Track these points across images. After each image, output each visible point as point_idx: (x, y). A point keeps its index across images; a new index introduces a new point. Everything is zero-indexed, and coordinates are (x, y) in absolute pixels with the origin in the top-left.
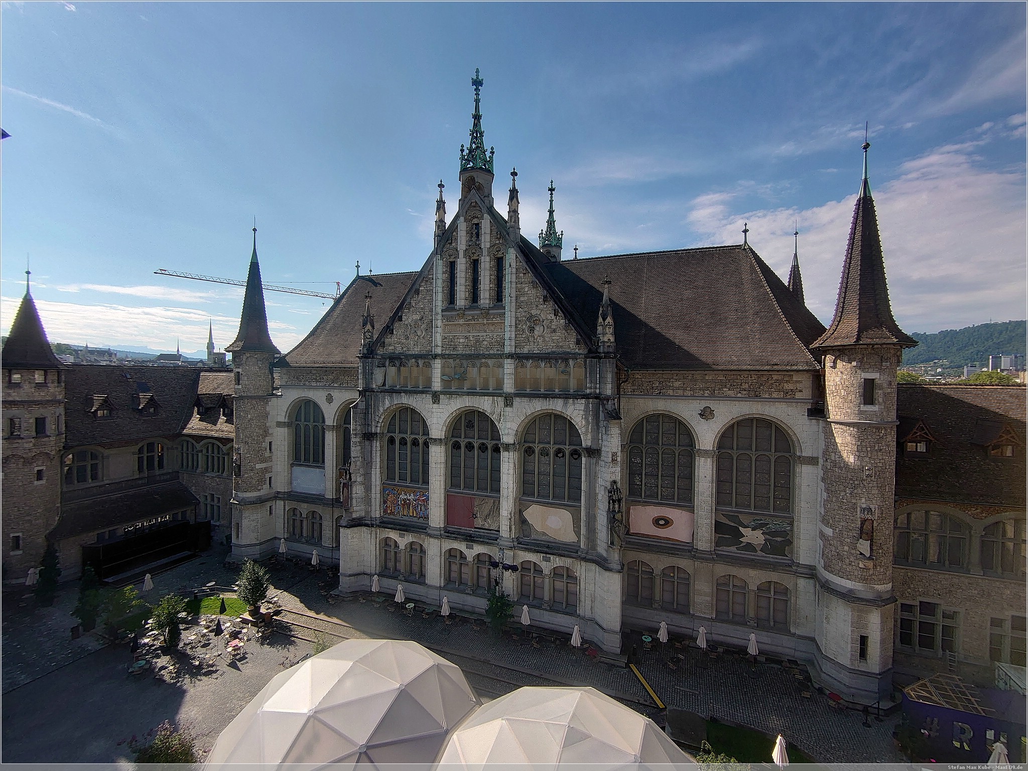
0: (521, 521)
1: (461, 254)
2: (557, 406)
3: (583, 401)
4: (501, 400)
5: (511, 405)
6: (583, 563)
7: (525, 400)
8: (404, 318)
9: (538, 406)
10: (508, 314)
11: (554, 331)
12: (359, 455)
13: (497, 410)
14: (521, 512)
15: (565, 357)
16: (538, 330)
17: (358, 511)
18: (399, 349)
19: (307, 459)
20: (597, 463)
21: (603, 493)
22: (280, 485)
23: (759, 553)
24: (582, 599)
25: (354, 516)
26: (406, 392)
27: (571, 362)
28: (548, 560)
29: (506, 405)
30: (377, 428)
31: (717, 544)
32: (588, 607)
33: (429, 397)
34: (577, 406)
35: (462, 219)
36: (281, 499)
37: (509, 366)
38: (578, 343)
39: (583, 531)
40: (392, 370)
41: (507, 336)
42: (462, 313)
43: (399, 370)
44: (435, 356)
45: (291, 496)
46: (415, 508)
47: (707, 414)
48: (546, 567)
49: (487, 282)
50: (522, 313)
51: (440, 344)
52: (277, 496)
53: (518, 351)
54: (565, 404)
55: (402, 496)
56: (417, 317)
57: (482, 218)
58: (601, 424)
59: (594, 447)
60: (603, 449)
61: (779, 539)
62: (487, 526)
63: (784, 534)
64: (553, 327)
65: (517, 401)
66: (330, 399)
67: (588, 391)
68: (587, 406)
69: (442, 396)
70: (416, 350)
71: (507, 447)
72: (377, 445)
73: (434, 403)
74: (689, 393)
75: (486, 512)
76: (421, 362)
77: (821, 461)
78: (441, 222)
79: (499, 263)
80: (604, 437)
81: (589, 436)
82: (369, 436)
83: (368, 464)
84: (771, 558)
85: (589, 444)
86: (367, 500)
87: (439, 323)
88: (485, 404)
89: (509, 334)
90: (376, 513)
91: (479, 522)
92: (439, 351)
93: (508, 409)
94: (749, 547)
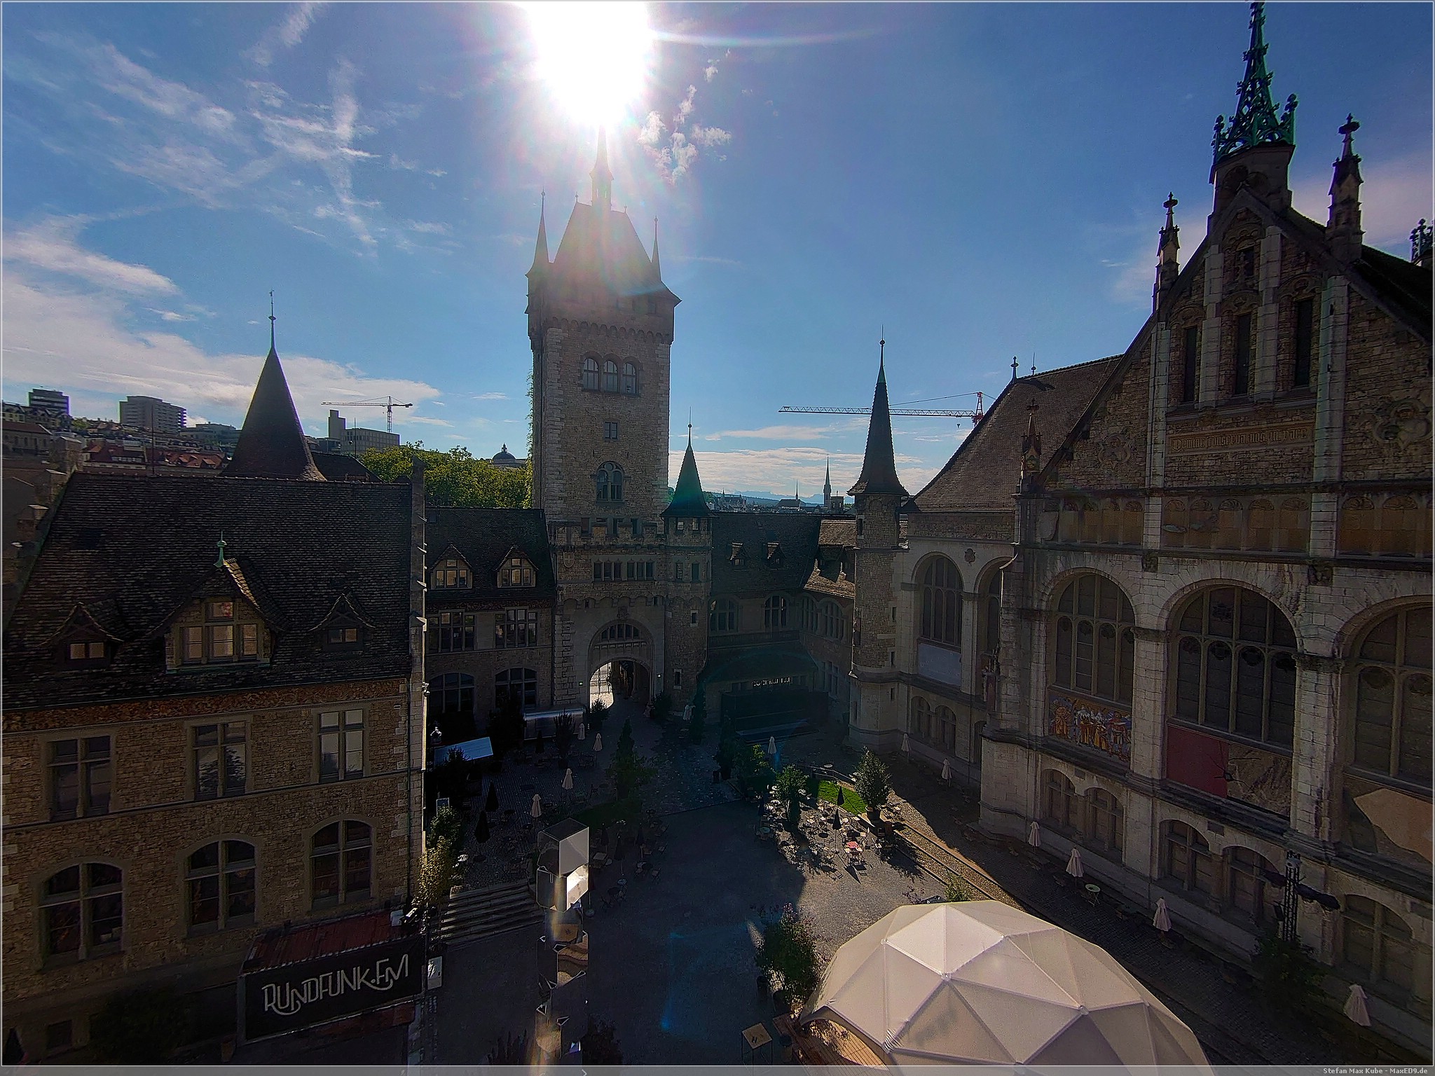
0: (1348, 816)
1: (1211, 311)
4: (1299, 571)
5: (1327, 582)
7: (1366, 573)
8: (1093, 433)
9: (1403, 588)
10: (1322, 406)
12: (1012, 639)
13: (1290, 589)
14: (1346, 796)
16: (1410, 432)
17: (1008, 719)
18: (1082, 484)
19: (938, 637)
22: (904, 664)
25: (1003, 726)
26: (1092, 550)
29: (1314, 581)
30: (1040, 603)
33: (1136, 562)
35: (1214, 248)
36: (904, 682)
37: (1322, 508)
40: (1069, 517)
41: (1319, 448)
42: (1211, 414)
43: (1081, 516)
44: (1152, 492)
45: (916, 681)
46: (1104, 738)
49: (1272, 351)
50: (1362, 401)
51: (1160, 471)
52: (900, 678)
53: (1350, 476)
55: (1082, 713)
56: (1116, 430)
57: (1262, 235)
62: (1256, 800)
65: (1341, 576)
66: (970, 557)
69: (1162, 560)
70: (1114, 484)
72: (1040, 627)
73: (1145, 570)
75: (1256, 775)
76: (1121, 502)
78: (1167, 264)
79: (1303, 312)
82: (1027, 614)
83: (1026, 655)
86: (1023, 708)
87: (1161, 436)
88: (1259, 578)
89: (1324, 444)
90: (1038, 729)
91: (1238, 790)
92: (1159, 482)
93: (1317, 589)
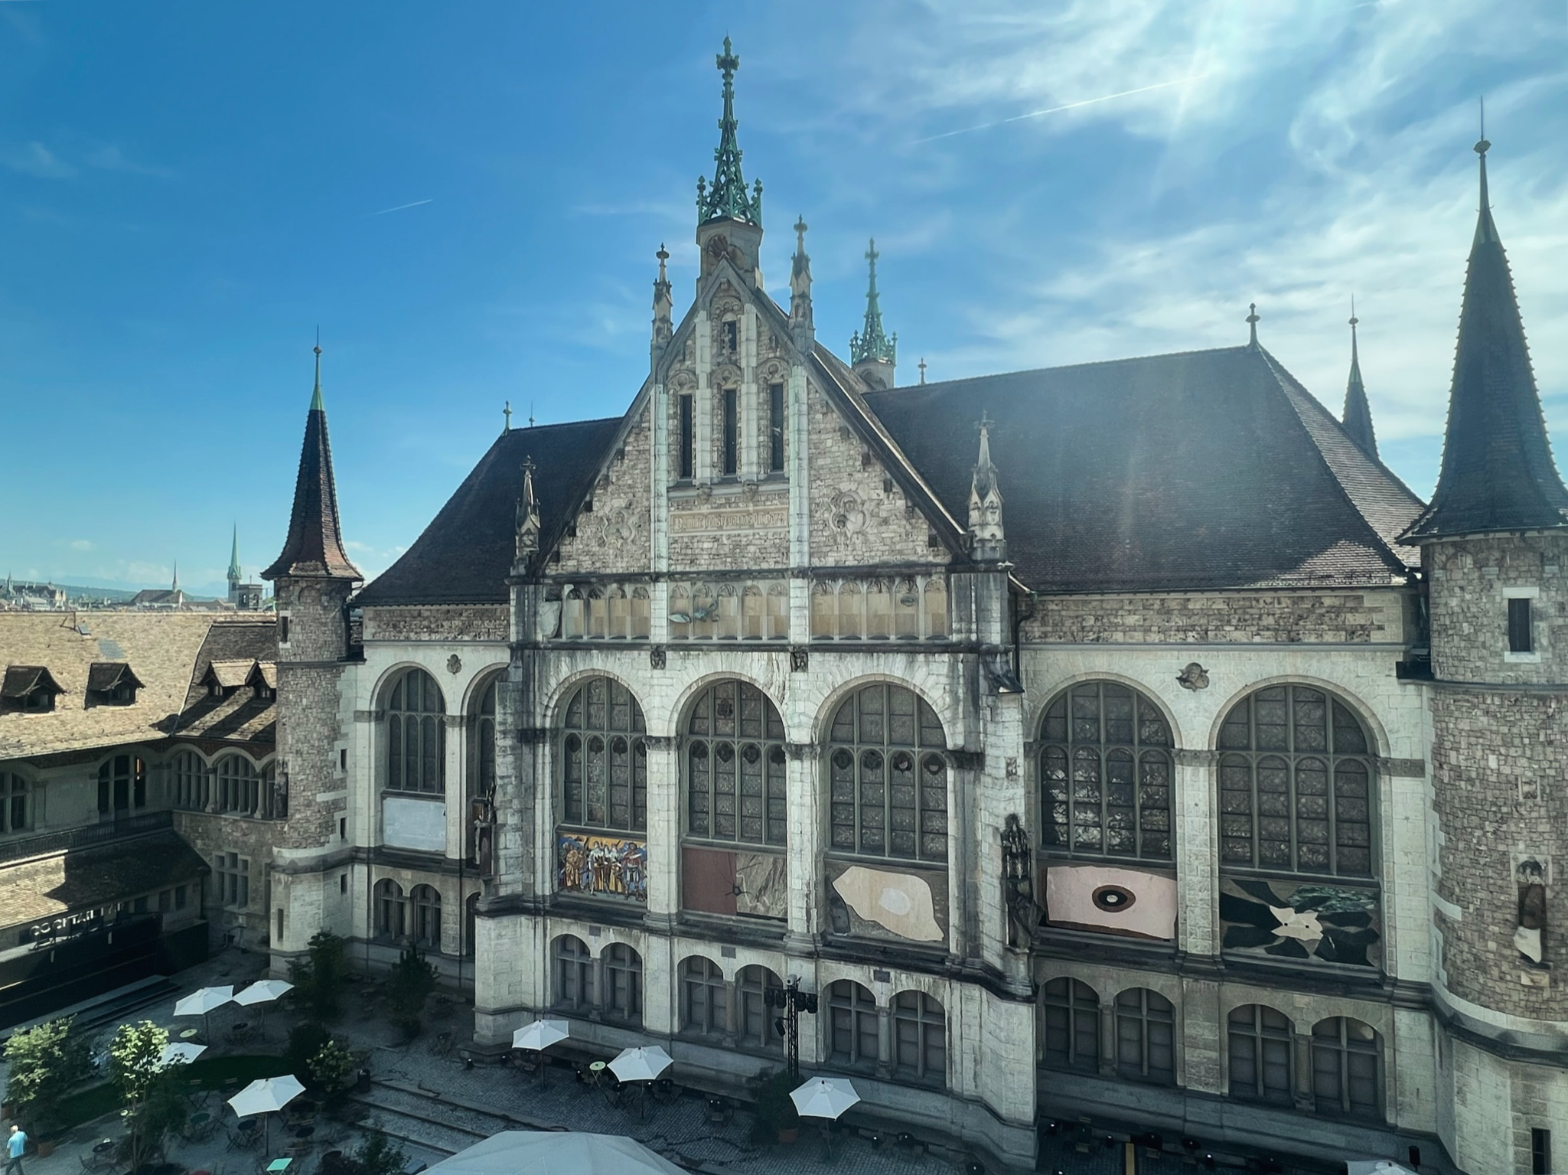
0: (831, 903)
1: (703, 381)
2: (894, 667)
3: (946, 657)
4: (784, 659)
5: (804, 667)
6: (956, 985)
7: (831, 657)
8: (596, 505)
9: (855, 669)
10: (794, 492)
11: (885, 522)
12: (511, 771)
13: (778, 679)
14: (827, 883)
15: (907, 572)
16: (854, 521)
17: (510, 882)
18: (586, 566)
19: (411, 784)
20: (977, 780)
21: (990, 839)
22: (362, 836)
23: (1314, 959)
24: (957, 1058)
25: (503, 892)
26: (600, 647)
27: (920, 582)
28: (885, 978)
29: (795, 668)
30: (543, 720)
31: (1229, 940)
32: (969, 1075)
33: (645, 657)
34: (934, 667)
35: (702, 315)
36: (362, 861)
37: (798, 591)
38: (932, 543)
39: (954, 918)
40: (574, 607)
41: (793, 535)
42: (707, 492)
43: (587, 606)
44: (656, 577)
45: (381, 855)
46: (620, 877)
47: (1192, 678)
48: (882, 994)
49: (754, 431)
50: (822, 491)
51: (664, 552)
52: (353, 857)
53: (816, 562)
54: (911, 663)
55: (595, 853)
56: (620, 502)
57: (742, 310)
58: (985, 701)
59: (972, 748)
60: (989, 751)
61: (1352, 930)
62: (761, 910)
63: (1361, 918)
64: (883, 514)
65: (815, 659)
66: (455, 664)
67: (955, 638)
68: (953, 667)
69: (669, 655)
70: (620, 567)
71: (798, 751)
72: (545, 751)
73: (655, 667)
74: (1154, 637)
75: (760, 882)
76: (629, 589)
77: (1429, 769)
78: (662, 322)
79: (775, 397)
80: (990, 728)
81: (960, 727)
82: (528, 736)
83: (528, 791)
84: (1338, 969)
85: (960, 741)
86: (527, 862)
87: (663, 513)
88: (754, 668)
89: (796, 529)
90: (544, 887)
91: (746, 902)
92: (663, 566)
93: (799, 676)
94: (1293, 947)
